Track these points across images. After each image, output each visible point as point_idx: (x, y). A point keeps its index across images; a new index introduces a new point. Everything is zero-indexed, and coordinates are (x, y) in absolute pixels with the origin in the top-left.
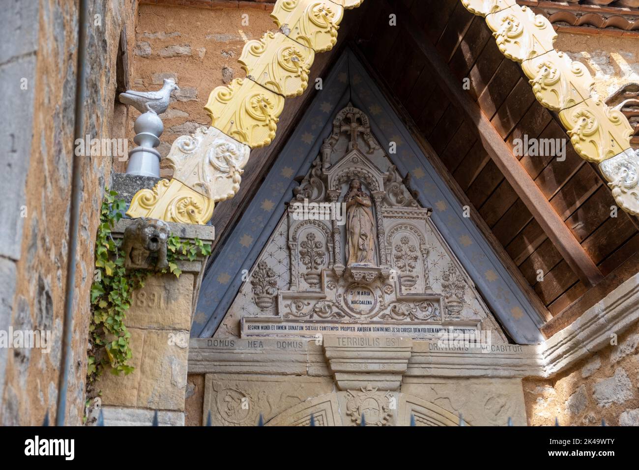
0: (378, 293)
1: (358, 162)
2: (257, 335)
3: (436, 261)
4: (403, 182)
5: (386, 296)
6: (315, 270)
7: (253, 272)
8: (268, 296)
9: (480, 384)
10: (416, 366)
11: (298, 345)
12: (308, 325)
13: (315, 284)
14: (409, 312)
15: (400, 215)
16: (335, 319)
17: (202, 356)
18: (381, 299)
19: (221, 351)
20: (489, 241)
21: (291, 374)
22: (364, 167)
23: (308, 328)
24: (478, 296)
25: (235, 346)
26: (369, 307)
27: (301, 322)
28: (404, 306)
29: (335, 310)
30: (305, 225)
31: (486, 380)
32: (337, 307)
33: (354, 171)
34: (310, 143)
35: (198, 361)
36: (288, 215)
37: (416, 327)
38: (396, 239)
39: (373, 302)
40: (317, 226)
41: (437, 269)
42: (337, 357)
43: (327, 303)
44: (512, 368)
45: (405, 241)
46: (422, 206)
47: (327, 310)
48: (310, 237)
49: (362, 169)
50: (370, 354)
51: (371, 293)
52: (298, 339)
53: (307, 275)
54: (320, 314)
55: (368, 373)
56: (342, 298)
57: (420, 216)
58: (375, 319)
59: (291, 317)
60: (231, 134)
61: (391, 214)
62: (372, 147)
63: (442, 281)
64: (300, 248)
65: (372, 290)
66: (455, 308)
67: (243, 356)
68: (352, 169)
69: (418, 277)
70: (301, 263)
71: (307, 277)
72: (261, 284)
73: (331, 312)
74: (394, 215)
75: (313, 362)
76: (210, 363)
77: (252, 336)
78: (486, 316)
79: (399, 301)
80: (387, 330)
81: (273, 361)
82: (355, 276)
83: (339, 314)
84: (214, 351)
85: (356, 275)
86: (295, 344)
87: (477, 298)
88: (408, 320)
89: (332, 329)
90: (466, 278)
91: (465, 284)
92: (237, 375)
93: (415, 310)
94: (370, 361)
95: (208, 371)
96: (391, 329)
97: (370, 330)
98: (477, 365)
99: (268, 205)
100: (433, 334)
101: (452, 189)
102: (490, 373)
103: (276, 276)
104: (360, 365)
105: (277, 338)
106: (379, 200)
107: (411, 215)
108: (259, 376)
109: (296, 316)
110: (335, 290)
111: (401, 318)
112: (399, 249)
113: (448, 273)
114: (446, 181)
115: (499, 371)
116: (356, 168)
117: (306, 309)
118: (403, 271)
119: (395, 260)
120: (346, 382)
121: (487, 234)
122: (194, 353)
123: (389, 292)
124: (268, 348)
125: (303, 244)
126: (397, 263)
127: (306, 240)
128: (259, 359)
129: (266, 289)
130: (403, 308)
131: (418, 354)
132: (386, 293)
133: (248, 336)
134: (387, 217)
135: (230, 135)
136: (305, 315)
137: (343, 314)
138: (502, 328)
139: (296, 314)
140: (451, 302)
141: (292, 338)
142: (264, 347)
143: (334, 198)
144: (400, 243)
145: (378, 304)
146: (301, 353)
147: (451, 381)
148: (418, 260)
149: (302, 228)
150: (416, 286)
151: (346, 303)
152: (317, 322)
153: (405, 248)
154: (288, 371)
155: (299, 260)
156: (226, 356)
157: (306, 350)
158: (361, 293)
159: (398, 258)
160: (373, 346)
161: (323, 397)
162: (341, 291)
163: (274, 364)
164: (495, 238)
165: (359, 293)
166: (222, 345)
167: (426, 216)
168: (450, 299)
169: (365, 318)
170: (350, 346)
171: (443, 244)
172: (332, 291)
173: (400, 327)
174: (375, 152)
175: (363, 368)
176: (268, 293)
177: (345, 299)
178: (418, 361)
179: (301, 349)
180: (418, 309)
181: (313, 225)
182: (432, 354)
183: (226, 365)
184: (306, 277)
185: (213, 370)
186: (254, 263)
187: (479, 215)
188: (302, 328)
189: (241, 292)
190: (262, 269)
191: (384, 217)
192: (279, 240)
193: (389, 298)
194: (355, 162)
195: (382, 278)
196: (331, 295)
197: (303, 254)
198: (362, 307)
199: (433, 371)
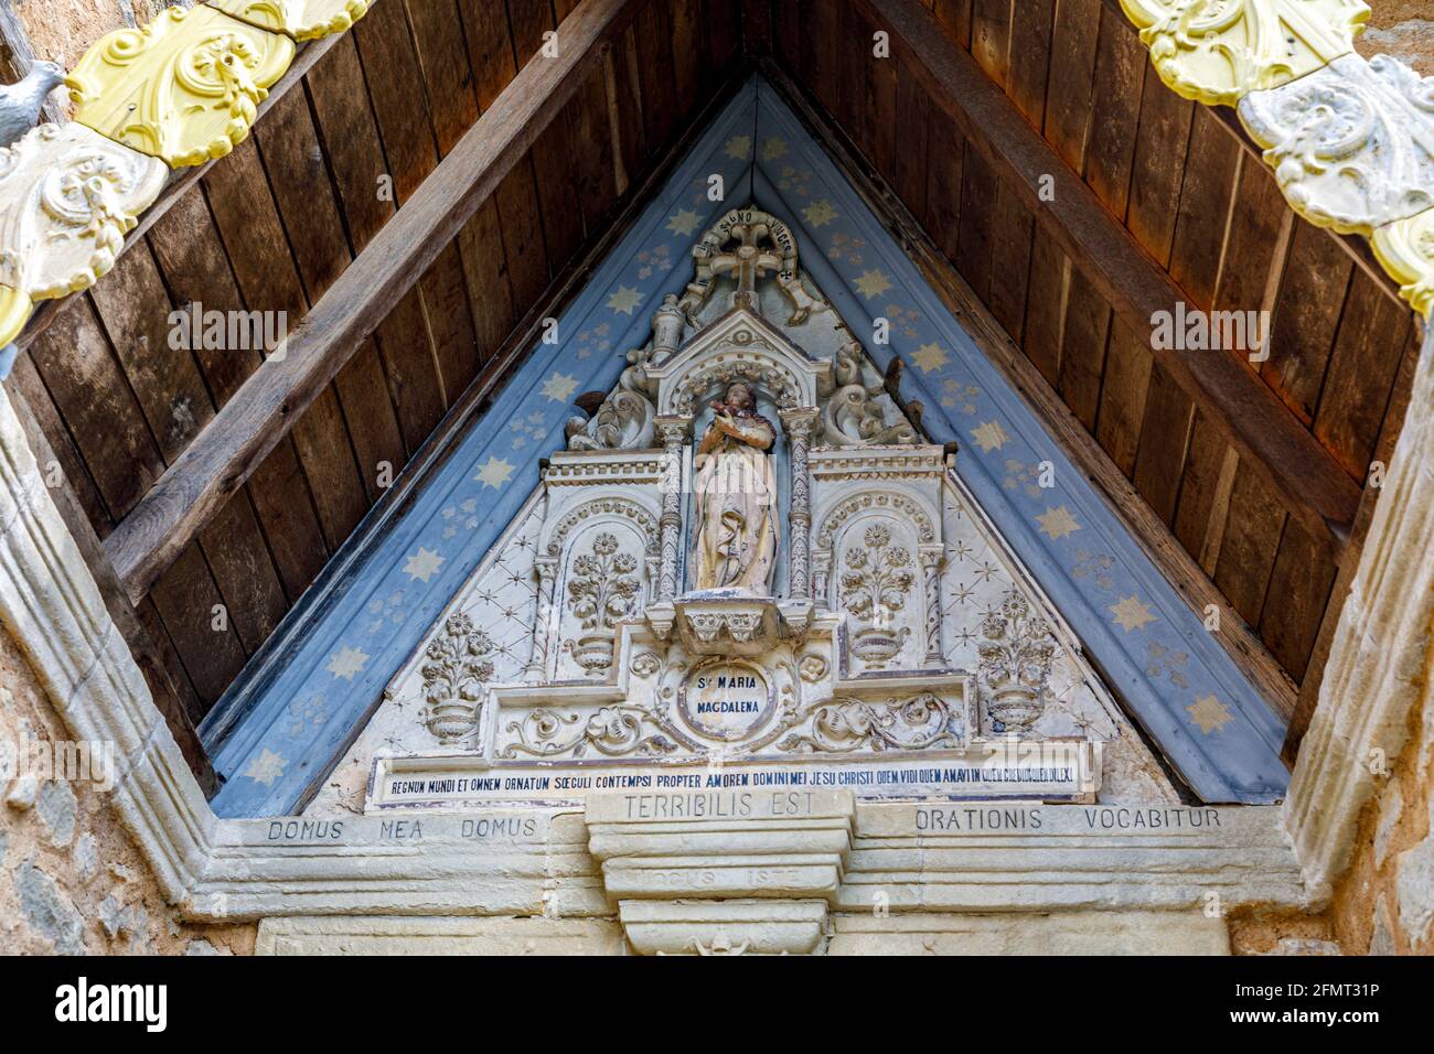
0: (781, 679)
1: (749, 341)
2: (408, 805)
3: (966, 587)
4: (886, 388)
5: (806, 687)
6: (606, 629)
7: (428, 641)
8: (464, 702)
9: (1085, 930)
10: (877, 877)
11: (522, 827)
12: (563, 774)
13: (601, 666)
14: (867, 726)
15: (865, 467)
16: (644, 755)
17: (249, 866)
18: (789, 696)
19: (304, 851)
20: (1125, 515)
21: (500, 914)
22: (763, 352)
23: (564, 784)
24: (1089, 674)
25: (344, 838)
26: (750, 717)
27: (542, 767)
28: (855, 708)
29: (649, 731)
30: (591, 516)
31: (1106, 918)
32: (657, 723)
33: (735, 364)
34: (630, 313)
35: (242, 881)
36: (546, 494)
37: (883, 767)
38: (853, 534)
39: (762, 705)
40: (624, 515)
41: (967, 609)
42: (620, 851)
43: (624, 712)
44: (1188, 877)
45: (878, 537)
46: (932, 441)
47: (624, 731)
48: (606, 544)
49: (757, 358)
50: (719, 840)
51: (758, 682)
52: (526, 811)
53: (581, 643)
54: (605, 744)
55: (719, 898)
56: (673, 700)
57: (925, 467)
58: (765, 752)
59: (521, 756)
60: (122, 135)
61: (837, 469)
62: (801, 305)
63: (982, 639)
64: (571, 576)
65: (763, 672)
66: (1013, 712)
67: (361, 863)
68: (730, 359)
69: (908, 631)
70: (569, 614)
72: (449, 673)
73: (638, 736)
74: (845, 471)
75: (564, 876)
76: (273, 887)
77: (393, 806)
78: (1115, 733)
79: (841, 697)
80: (795, 779)
81: (449, 875)
82: (698, 627)
83: (657, 742)
84: (285, 851)
85: (701, 623)
86: (514, 825)
87: (1087, 683)
88: (867, 748)
89: (631, 782)
90: (1053, 625)
91: (1052, 642)
92: (346, 919)
93: (889, 722)
94: (721, 861)
95: (264, 908)
96: (810, 777)
97: (745, 781)
98: (1071, 870)
99: (495, 472)
100: (938, 785)
101: (1020, 389)
102: (1114, 895)
103: (493, 652)
104: (692, 873)
105: (465, 811)
106: (799, 432)
107: (896, 467)
108: (409, 921)
109: (536, 753)
110: (655, 678)
111: (846, 744)
112: (857, 561)
113: (1002, 617)
114: (1005, 368)
115: (1145, 888)
116: (740, 356)
117: (566, 734)
118: (863, 619)
119: (844, 589)
120: (650, 927)
121: (1120, 495)
122: (228, 861)
123: (812, 677)
124: (434, 838)
125: (583, 564)
126: (847, 598)
127: (591, 553)
128: (406, 869)
129: (461, 684)
130: (852, 716)
131: (880, 843)
132: (806, 678)
133: (383, 807)
134: (826, 477)
135: (119, 138)
136: (561, 749)
137: (671, 741)
138: (1161, 762)
139: (536, 747)
140: (1004, 694)
141: (506, 810)
142: (425, 838)
143: (672, 437)
144: (863, 546)
145: (779, 712)
146: (530, 848)
147: (986, 924)
148: (912, 588)
149: (583, 524)
150: (899, 657)
151: (684, 712)
152: (589, 765)
153: (875, 556)
154: (489, 904)
155: (565, 606)
156: (315, 865)
157: (544, 840)
158: (727, 683)
159: (853, 583)
160: (730, 816)
162: (673, 679)
163: (449, 884)
164: (1143, 506)
165: (722, 682)
166: (307, 832)
167: (940, 467)
168: (1003, 688)
169: (736, 749)
170: (661, 817)
171: (990, 537)
172: (644, 682)
173: (838, 769)
174: (813, 319)
175: (699, 882)
176: (464, 696)
177: (681, 700)
178: (881, 864)
179: (529, 839)
180: (900, 720)
181: (613, 513)
182: (926, 842)
183: (316, 893)
184: (578, 648)
185: (278, 907)
186: (436, 618)
187: (1095, 446)
188: (546, 784)
189: (391, 698)
190: (458, 636)
191: (817, 477)
192: (515, 557)
193: (812, 692)
194: (742, 341)
195: (794, 639)
196: (642, 692)
197: (575, 589)
198: (729, 720)
199: (931, 896)
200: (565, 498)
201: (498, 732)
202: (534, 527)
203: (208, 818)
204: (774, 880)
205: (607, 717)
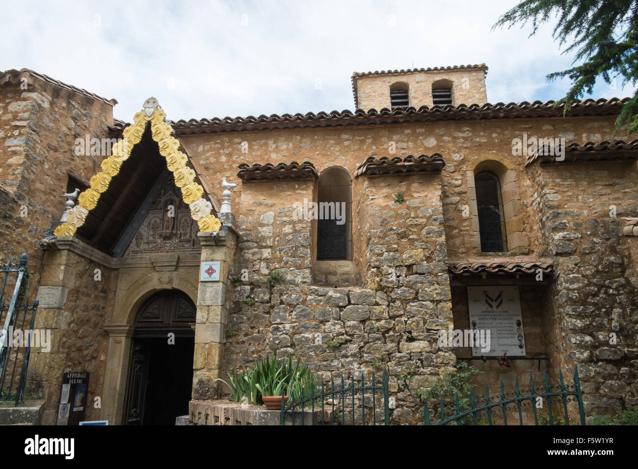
0: (174, 239)
2: (133, 256)
6: (155, 233)
7: (136, 235)
10: (182, 263)
12: (150, 251)
13: (155, 238)
16: (159, 249)
17: (117, 263)
18: (174, 241)
19: (123, 261)
21: (144, 268)
22: (173, 196)
23: (150, 253)
25: (127, 260)
26: (170, 244)
27: (148, 251)
29: (160, 246)
35: (117, 265)
36: (148, 216)
37: (183, 250)
38: (183, 220)
39: (172, 243)
43: (157, 244)
45: (186, 220)
47: (157, 246)
48: (156, 222)
50: (164, 260)
51: (171, 240)
52: (146, 256)
54: (155, 248)
55: (165, 266)
58: (171, 248)
61: (181, 212)
65: (172, 238)
67: (129, 262)
68: (169, 197)
69: (188, 233)
70: (151, 231)
71: (152, 235)
72: (138, 239)
75: (150, 263)
76: (120, 265)
79: (180, 241)
80: (174, 252)
81: (138, 264)
83: (161, 248)
84: (121, 261)
85: (163, 235)
88: (182, 248)
89: (157, 252)
92: (128, 268)
93: (184, 244)
94: (165, 262)
95: (119, 267)
96: (176, 251)
97: (169, 252)
99: (143, 212)
103: (143, 236)
104: (162, 264)
105: (140, 256)
108: (134, 268)
110: (160, 239)
111: (180, 247)
112: (183, 223)
117: (151, 246)
118: (183, 231)
120: (158, 269)
122: (115, 263)
125: (153, 225)
127: (154, 223)
128: (134, 263)
130: (181, 244)
131: (182, 259)
132: (176, 239)
133: (131, 256)
135: (84, 207)
136: (150, 248)
139: (147, 248)
141: (144, 256)
142: (136, 260)
143: (162, 208)
146: (146, 261)
147: (192, 267)
148: (189, 227)
149: (153, 219)
150: (187, 236)
151: (163, 244)
152: (153, 250)
156: (124, 263)
157: (148, 260)
158: (168, 240)
159: (183, 227)
160: (165, 258)
161: (153, 274)
162: (162, 239)
169: (168, 248)
170: (158, 258)
173: (178, 250)
176: (140, 242)
177: (163, 242)
178: (182, 261)
181: (156, 217)
182: (187, 259)
183: (125, 266)
185: (121, 267)
186: (137, 232)
188: (148, 253)
189: (132, 242)
190: (139, 234)
192: (146, 223)
193: (177, 241)
194: (171, 195)
195: (176, 235)
196: (159, 241)
197: (152, 228)
198: (168, 244)
199: (187, 265)
200: (151, 216)
201: (143, 246)
202: (147, 220)
203: (112, 258)
204: (170, 264)
205: (155, 244)
